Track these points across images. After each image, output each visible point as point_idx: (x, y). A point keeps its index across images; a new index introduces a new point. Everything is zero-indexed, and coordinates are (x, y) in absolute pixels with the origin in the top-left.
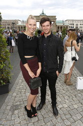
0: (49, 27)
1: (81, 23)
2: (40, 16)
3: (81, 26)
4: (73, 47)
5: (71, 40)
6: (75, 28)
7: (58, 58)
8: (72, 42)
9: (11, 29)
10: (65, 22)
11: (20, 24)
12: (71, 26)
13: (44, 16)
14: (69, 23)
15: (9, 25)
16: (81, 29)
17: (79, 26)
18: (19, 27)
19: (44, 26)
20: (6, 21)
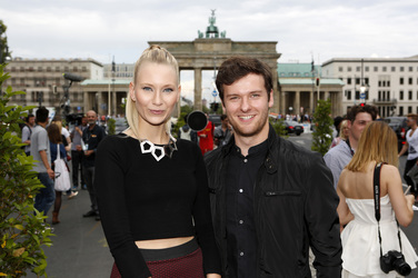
0: (259, 103)
1: (406, 75)
2: (200, 40)
3: (406, 87)
4: (384, 201)
5: (371, 166)
6: (373, 96)
7: (312, 257)
8: (377, 172)
9: (52, 102)
10: (323, 72)
11: (96, 77)
12: (352, 87)
13: (216, 41)
14: (345, 75)
15: (42, 82)
16: (405, 103)
17: (395, 90)
18: (92, 94)
19: (236, 97)
20: (28, 66)
